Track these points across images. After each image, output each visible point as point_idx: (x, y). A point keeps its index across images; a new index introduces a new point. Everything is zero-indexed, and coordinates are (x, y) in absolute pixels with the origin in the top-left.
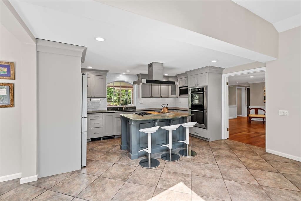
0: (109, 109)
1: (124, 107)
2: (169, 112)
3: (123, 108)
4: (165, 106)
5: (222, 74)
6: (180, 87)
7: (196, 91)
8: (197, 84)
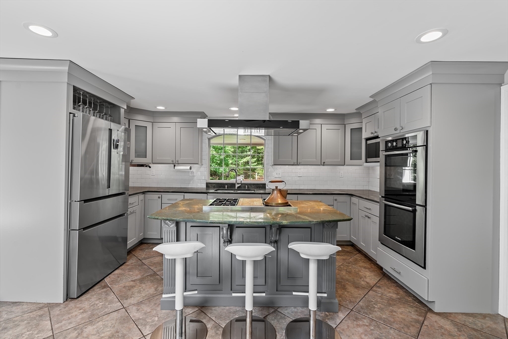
0: (209, 185)
1: (238, 184)
2: (286, 205)
3: (237, 186)
4: (277, 187)
5: (501, 85)
6: (367, 139)
7: (396, 146)
8: (398, 127)
